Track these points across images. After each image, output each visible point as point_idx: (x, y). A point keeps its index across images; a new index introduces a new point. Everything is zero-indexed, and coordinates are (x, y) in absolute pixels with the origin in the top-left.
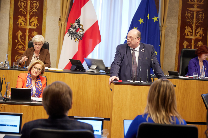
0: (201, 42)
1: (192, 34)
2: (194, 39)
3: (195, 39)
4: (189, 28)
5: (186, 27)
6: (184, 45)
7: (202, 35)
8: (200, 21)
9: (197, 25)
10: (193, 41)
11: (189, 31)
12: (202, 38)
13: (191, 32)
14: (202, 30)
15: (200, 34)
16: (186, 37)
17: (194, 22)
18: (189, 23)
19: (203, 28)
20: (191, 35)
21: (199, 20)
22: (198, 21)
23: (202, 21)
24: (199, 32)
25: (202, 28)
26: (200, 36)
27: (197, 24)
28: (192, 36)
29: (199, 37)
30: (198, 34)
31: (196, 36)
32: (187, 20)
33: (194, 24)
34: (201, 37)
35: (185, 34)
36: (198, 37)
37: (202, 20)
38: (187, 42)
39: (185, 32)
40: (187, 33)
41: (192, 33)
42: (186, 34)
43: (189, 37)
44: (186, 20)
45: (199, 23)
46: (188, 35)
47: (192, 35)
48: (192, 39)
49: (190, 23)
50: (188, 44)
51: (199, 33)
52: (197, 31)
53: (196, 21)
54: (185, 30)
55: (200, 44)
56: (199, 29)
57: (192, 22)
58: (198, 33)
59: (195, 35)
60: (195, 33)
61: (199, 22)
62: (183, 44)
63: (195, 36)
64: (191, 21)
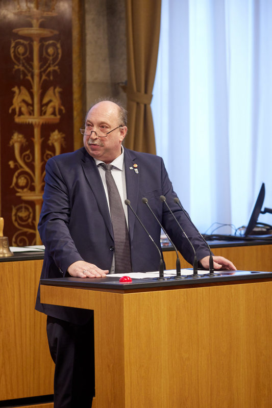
0: (59, 131)
1: (31, 108)
2: (39, 123)
3: (41, 123)
4: (24, 90)
5: (16, 89)
6: (13, 146)
7: (60, 110)
8: (51, 69)
9: (45, 80)
10: (37, 132)
11: (24, 101)
12: (61, 119)
13: (30, 101)
14: (57, 95)
15: (54, 108)
16: (18, 120)
17: (36, 71)
18: (22, 77)
19: (60, 87)
20: (31, 113)
21: (49, 66)
22: (45, 67)
23: (56, 68)
24: (50, 101)
25: (58, 90)
26: (54, 113)
27: (44, 77)
28: (32, 117)
29: (52, 117)
30: (49, 110)
31: (45, 113)
32: (16, 67)
33: (36, 79)
34: (58, 117)
35: (14, 110)
36: (48, 117)
37: (57, 65)
38: (21, 136)
39: (12, 104)
40: (20, 109)
41: (32, 105)
42: (17, 110)
43: (26, 119)
44: (14, 68)
45: (48, 75)
46: (21, 113)
47: (33, 111)
48: (34, 123)
49: (25, 75)
50: (24, 141)
51: (51, 104)
52: (45, 100)
53: (41, 67)
54: (13, 97)
55: (56, 137)
56: (50, 92)
57: (29, 71)
58: (47, 104)
59: (42, 113)
60: (42, 106)
61: (50, 72)
62: (11, 143)
63: (41, 115)
64: (26, 68)
